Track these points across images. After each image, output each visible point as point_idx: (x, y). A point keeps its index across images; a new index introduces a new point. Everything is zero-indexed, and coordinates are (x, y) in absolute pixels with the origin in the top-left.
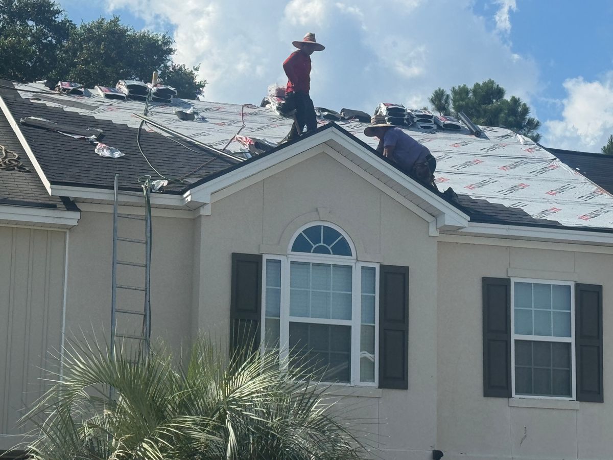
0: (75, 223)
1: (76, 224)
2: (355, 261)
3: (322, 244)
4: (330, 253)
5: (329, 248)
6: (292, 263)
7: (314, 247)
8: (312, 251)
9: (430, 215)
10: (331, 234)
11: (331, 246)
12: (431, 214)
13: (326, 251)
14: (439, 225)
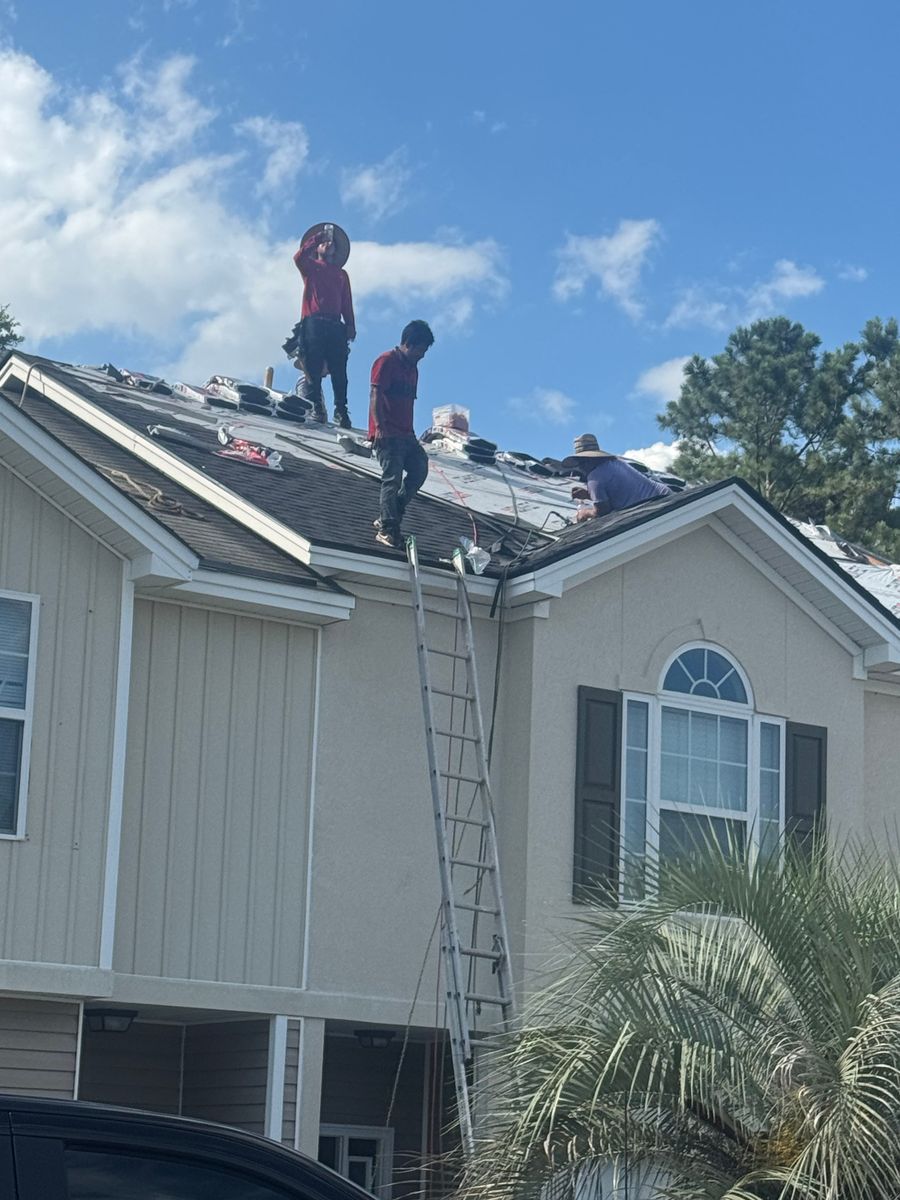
0: (345, 615)
1: (348, 618)
2: (752, 713)
3: (705, 680)
4: (717, 697)
5: (716, 687)
6: (665, 709)
7: (695, 684)
8: (692, 690)
9: (854, 645)
10: (719, 665)
11: (718, 685)
12: (856, 642)
13: (710, 693)
14: (868, 663)
